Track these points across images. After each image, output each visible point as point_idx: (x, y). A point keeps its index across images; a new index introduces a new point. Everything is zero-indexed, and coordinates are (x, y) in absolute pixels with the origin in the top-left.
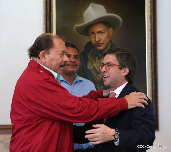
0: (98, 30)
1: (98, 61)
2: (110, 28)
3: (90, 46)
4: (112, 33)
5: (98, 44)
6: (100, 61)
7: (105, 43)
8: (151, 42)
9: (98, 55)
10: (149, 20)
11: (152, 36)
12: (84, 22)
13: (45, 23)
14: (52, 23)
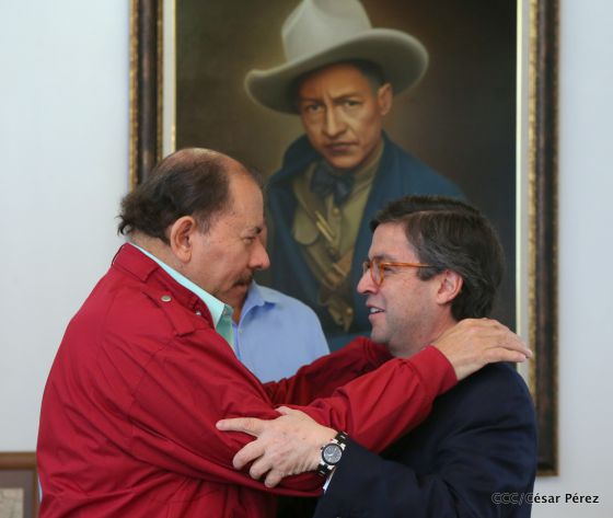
0: (336, 93)
1: (336, 211)
2: (382, 84)
3: (304, 151)
4: (389, 106)
5: (335, 145)
6: (341, 213)
7: (363, 142)
8: (537, 142)
9: (334, 190)
10: (532, 57)
11: (542, 117)
12: (282, 60)
13: (132, 64)
14: (162, 63)
